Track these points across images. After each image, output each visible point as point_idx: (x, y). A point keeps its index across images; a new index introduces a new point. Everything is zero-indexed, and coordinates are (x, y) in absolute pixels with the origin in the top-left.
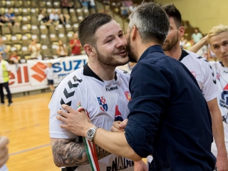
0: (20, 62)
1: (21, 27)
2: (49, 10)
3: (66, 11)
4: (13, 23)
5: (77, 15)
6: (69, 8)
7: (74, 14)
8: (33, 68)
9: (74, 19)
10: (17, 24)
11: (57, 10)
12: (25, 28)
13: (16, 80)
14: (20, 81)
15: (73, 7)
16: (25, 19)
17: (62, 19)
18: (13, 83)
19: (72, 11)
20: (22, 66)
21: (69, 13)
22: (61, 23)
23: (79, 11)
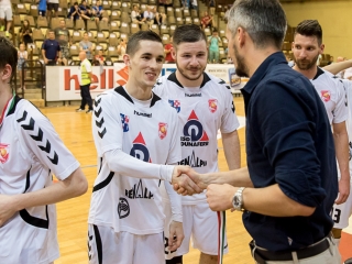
0: (106, 64)
1: (109, 23)
2: (144, 7)
3: (162, 9)
4: (101, 18)
5: (175, 15)
6: (166, 6)
7: (172, 14)
8: (118, 73)
9: (172, 19)
10: (105, 19)
11: (152, 7)
12: (114, 24)
13: (99, 84)
14: (103, 87)
15: (170, 5)
16: (115, 14)
17: (158, 18)
18: (96, 87)
19: (170, 9)
20: (107, 68)
21: (166, 12)
22: (156, 23)
23: (178, 10)
